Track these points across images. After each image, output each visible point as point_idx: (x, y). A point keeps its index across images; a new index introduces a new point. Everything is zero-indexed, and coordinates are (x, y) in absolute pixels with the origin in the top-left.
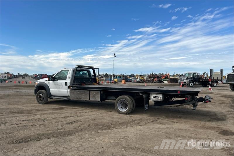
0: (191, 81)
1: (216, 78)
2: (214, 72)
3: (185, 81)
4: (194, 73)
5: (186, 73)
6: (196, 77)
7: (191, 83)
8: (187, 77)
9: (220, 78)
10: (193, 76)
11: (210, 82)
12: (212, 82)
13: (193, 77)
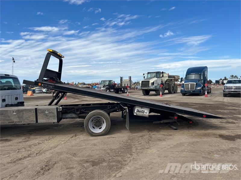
0: (108, 88)
1: (126, 85)
2: (124, 79)
3: (102, 89)
4: (109, 81)
5: (102, 81)
6: (111, 84)
7: (108, 91)
8: (104, 85)
9: (129, 85)
10: (109, 83)
11: (122, 89)
12: (123, 88)
13: (109, 85)
